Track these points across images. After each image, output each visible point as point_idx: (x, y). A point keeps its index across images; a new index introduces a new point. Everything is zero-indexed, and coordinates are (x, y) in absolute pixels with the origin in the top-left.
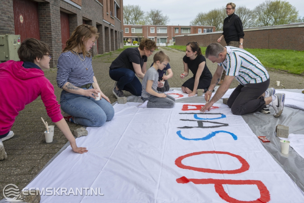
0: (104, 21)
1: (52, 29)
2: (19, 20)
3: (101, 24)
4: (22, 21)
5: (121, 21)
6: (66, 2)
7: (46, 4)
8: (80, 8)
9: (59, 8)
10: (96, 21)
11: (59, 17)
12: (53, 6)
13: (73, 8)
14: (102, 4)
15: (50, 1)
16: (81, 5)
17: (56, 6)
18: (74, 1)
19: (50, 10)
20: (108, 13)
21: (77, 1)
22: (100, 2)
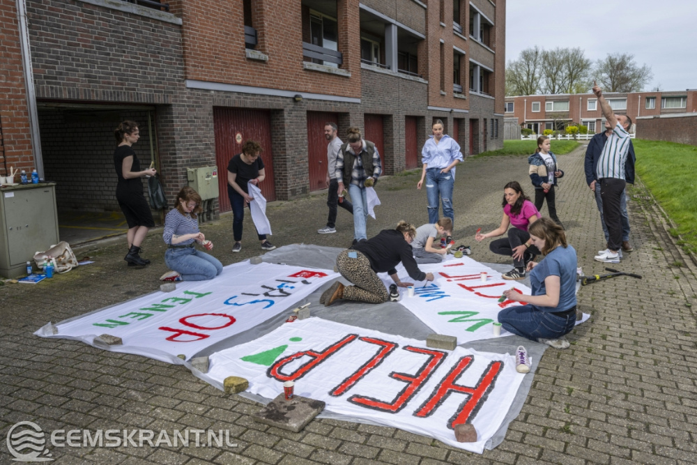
0: (429, 108)
1: (287, 146)
2: (235, 141)
3: (422, 114)
4: (239, 141)
5: (494, 96)
6: (320, 100)
7: (279, 112)
8: (358, 101)
9: (305, 113)
10: (405, 113)
11: (305, 125)
12: (290, 112)
13: (339, 105)
14: (427, 78)
15: (285, 107)
16: (360, 96)
17: (297, 111)
18: (341, 94)
19: (284, 119)
20: (443, 93)
21: (348, 93)
22: (421, 77)
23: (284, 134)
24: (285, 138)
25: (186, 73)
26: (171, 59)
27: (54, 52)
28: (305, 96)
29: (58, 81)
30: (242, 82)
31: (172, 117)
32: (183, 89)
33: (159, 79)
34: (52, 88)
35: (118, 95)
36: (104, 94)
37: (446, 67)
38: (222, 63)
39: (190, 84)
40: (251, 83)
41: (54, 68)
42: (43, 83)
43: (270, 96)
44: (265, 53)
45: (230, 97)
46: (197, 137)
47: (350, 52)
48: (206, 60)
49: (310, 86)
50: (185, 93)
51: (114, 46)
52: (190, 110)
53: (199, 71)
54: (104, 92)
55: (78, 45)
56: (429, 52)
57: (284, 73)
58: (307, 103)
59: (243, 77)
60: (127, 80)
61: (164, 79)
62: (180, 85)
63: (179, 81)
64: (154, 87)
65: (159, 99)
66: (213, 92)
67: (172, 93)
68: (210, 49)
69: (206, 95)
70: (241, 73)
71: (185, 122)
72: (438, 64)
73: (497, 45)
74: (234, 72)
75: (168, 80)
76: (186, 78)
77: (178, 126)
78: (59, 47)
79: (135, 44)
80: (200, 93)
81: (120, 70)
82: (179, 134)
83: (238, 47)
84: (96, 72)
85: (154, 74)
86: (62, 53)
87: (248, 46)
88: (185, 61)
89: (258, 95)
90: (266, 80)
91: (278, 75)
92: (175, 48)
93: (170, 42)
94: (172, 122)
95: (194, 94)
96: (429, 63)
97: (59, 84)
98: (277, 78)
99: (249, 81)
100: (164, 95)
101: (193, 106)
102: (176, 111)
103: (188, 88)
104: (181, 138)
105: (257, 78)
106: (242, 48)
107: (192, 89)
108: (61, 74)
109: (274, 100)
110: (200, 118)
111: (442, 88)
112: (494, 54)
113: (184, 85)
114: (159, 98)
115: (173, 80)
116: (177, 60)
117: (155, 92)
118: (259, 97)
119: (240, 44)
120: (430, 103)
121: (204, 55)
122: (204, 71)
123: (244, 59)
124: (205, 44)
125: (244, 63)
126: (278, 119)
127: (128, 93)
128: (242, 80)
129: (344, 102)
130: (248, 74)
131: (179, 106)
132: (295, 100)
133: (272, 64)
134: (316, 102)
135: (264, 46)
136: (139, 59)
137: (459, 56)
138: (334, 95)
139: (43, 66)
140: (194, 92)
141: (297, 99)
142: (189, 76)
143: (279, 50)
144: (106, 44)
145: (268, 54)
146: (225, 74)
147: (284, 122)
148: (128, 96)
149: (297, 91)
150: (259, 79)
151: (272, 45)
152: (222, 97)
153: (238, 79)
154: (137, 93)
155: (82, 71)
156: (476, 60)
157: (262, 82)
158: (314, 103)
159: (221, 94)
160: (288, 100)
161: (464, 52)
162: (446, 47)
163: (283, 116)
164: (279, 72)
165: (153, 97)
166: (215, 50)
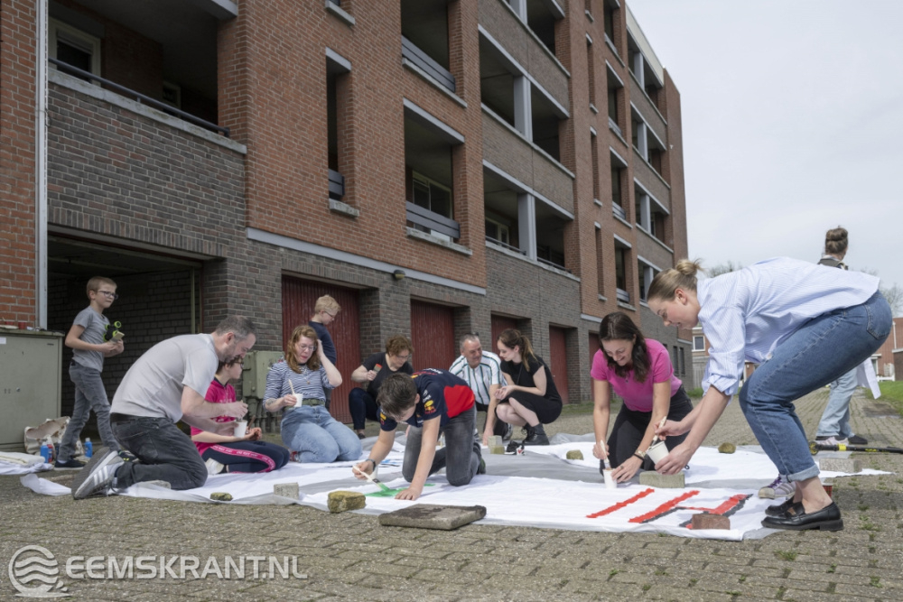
0: (584, 316)
3: (573, 324)
6: (430, 283)
7: (372, 291)
8: (483, 291)
9: (409, 298)
10: (549, 319)
11: (409, 315)
12: (388, 293)
13: (455, 293)
14: (578, 275)
15: (380, 286)
16: (484, 285)
17: (397, 293)
18: (458, 278)
19: (379, 302)
20: (603, 298)
21: (469, 278)
22: (570, 272)
23: (379, 324)
24: (379, 328)
25: (248, 218)
26: (229, 198)
27: (77, 166)
28: (409, 273)
29: (78, 205)
30: (323, 242)
31: (226, 277)
32: (242, 241)
33: (211, 221)
34: (69, 213)
35: (156, 236)
36: (137, 231)
37: (605, 261)
38: (297, 211)
39: (252, 234)
40: (335, 245)
41: (75, 187)
42: (58, 205)
43: (360, 267)
44: (355, 207)
45: (305, 260)
46: (259, 309)
47: (471, 223)
48: (276, 204)
49: (415, 261)
50: (245, 246)
51: (156, 169)
52: (250, 270)
53: (266, 217)
54: (137, 228)
55: (109, 161)
56: (581, 238)
57: (381, 237)
58: (411, 284)
59: (324, 234)
60: (169, 217)
61: (217, 223)
62: (238, 234)
63: (238, 228)
64: (203, 231)
65: (209, 249)
66: (282, 250)
67: (227, 243)
68: (282, 191)
69: (274, 253)
70: (322, 229)
71: (243, 285)
72: (594, 256)
73: (675, 241)
74: (312, 226)
75: (223, 225)
76: (248, 226)
77: (234, 289)
78: (85, 161)
79: (183, 171)
80: (265, 248)
81: (160, 202)
82: (234, 302)
83: (319, 194)
84: (129, 200)
85: (206, 214)
86: (88, 169)
87: (333, 195)
88: (247, 202)
89: (344, 262)
90: (356, 243)
91: (372, 239)
92: (235, 183)
93: (229, 175)
94: (226, 283)
95: (257, 249)
96: (581, 253)
97: (79, 208)
98: (370, 243)
99: (332, 241)
100: (217, 245)
101: (255, 265)
102: (231, 268)
103: (249, 239)
104: (237, 307)
105: (343, 239)
106: (324, 196)
107: (254, 241)
108: (83, 195)
109: (366, 274)
110: (263, 283)
111: (601, 292)
112: (672, 254)
113: (244, 235)
114: (210, 247)
115: (230, 226)
116: (237, 200)
117: (205, 238)
118: (345, 266)
119: (322, 190)
120: (584, 310)
121: (273, 198)
122: (272, 219)
123: (327, 211)
124: (275, 184)
125: (327, 216)
126: (371, 303)
127: (169, 234)
128: (322, 239)
129: (463, 291)
130: (331, 231)
131: (236, 262)
132: (394, 276)
133: (363, 223)
134: (423, 285)
135: (353, 198)
136: (186, 190)
137: (622, 251)
138: (449, 278)
139: (61, 183)
140: (258, 246)
141: (397, 275)
142: (252, 223)
143: (373, 205)
144: (146, 166)
145: (359, 208)
146: (300, 227)
147: (378, 307)
148: (169, 239)
149: (398, 265)
150: (346, 240)
151: (365, 197)
152: (295, 259)
153: (318, 237)
154: (181, 237)
155: (111, 196)
156: (647, 259)
157: (349, 246)
158: (420, 286)
159: (294, 255)
160: (385, 277)
161: (629, 245)
162: (603, 234)
163: (378, 298)
164: (373, 235)
165: (202, 245)
166: (289, 193)
